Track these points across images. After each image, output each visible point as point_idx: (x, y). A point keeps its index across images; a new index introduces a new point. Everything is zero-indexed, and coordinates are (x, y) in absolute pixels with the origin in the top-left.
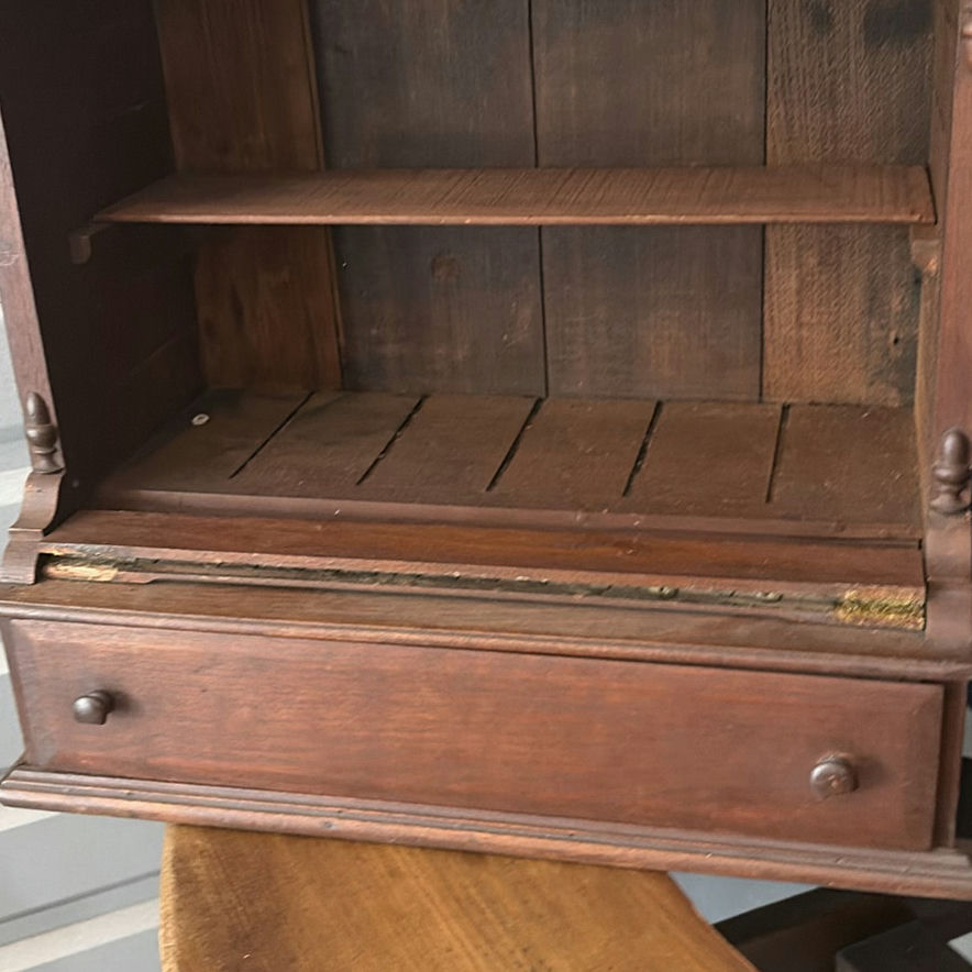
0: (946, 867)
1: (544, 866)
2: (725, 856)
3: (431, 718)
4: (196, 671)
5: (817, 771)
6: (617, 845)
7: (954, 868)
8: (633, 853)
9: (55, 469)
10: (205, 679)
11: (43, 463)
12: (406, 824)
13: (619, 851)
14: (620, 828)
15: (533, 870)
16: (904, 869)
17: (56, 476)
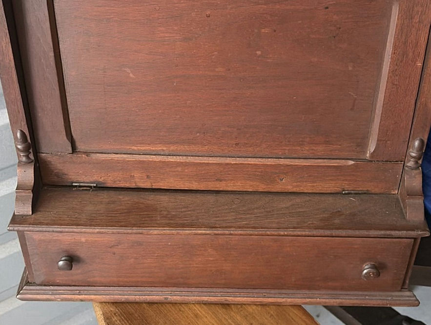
0: (405, 296)
1: (254, 307)
2: (324, 299)
3: (211, 259)
4: (111, 247)
5: (365, 271)
6: (283, 298)
7: (408, 297)
8: (289, 300)
9: (31, 161)
10: (115, 250)
11: (24, 159)
12: (199, 296)
13: (284, 300)
14: (284, 291)
15: (250, 309)
16: (390, 298)
17: (31, 164)
